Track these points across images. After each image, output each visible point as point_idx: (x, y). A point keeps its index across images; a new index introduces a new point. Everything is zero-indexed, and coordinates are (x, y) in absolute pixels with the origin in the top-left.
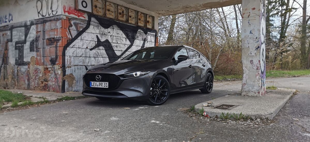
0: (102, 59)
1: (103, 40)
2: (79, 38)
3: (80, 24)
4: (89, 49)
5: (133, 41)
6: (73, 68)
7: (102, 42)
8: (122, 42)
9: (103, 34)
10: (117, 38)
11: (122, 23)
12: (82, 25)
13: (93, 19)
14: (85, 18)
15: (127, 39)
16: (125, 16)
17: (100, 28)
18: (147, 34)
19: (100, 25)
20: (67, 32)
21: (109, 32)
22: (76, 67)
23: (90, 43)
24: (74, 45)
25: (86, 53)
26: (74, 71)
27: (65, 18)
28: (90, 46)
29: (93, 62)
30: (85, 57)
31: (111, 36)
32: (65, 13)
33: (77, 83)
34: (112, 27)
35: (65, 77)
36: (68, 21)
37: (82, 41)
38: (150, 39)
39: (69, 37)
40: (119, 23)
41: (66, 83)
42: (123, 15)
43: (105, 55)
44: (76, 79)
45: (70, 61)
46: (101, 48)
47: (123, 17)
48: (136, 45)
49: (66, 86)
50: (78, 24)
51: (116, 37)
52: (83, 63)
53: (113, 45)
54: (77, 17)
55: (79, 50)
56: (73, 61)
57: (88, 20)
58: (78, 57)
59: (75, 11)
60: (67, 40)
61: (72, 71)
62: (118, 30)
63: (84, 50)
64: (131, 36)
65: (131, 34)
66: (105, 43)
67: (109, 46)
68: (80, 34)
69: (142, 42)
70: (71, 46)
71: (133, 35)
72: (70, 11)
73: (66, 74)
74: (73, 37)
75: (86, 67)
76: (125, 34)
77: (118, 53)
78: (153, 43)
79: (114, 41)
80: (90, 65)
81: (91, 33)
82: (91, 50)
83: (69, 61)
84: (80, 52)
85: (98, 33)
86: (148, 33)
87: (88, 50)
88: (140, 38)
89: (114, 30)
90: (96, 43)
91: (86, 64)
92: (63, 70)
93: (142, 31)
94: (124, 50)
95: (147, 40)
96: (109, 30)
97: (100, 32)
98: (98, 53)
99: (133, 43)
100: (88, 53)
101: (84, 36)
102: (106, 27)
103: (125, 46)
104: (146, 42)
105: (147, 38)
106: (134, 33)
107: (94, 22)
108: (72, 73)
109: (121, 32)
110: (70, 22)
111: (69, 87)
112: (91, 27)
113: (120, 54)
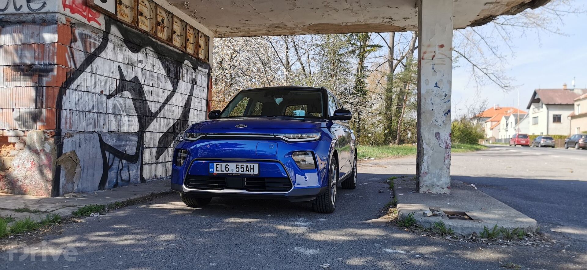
0: (127, 118)
1: (129, 77)
2: (88, 69)
3: (91, 37)
4: (105, 95)
5: (177, 83)
6: (76, 137)
7: (128, 81)
8: (160, 83)
9: (130, 65)
10: (152, 75)
11: (161, 45)
12: (93, 41)
13: (114, 29)
14: (100, 24)
15: (167, 77)
16: (165, 29)
17: (125, 50)
18: (197, 71)
19: (124, 44)
20: (66, 55)
21: (140, 62)
22: (82, 136)
23: (107, 82)
24: (78, 86)
25: (99, 103)
26: (77, 145)
27: (63, 20)
28: (108, 88)
29: (112, 125)
30: (98, 113)
31: (142, 69)
32: (65, 10)
33: (82, 173)
34: (144, 51)
35: (61, 158)
36: (70, 27)
37: (93, 77)
38: (201, 80)
39: (69, 66)
40: (157, 43)
41: (63, 173)
42: (163, 28)
43: (132, 111)
44: (81, 164)
45: (70, 122)
46: (126, 94)
47: (162, 31)
48: (180, 91)
49: (62, 180)
50: (87, 36)
51: (151, 73)
52: (95, 126)
53: (146, 89)
54: (85, 21)
55: (87, 97)
56: (76, 122)
57: (105, 30)
58: (85, 112)
59: (84, 7)
60: (67, 73)
61: (74, 146)
62: (154, 57)
63: (97, 98)
64: (174, 72)
65: (173, 69)
66: (133, 85)
67: (139, 90)
68: (90, 59)
69: (190, 86)
70: (73, 86)
71: (177, 72)
72: (74, 6)
73: (63, 152)
74: (78, 66)
75: (100, 135)
76: (164, 68)
77: (153, 108)
78: (204, 89)
79: (148, 82)
80: (106, 132)
81: (109, 59)
82: (109, 97)
83: (68, 120)
84: (89, 101)
85: (121, 60)
86: (199, 68)
87: (104, 98)
88: (186, 78)
89: (147, 57)
90: (118, 81)
91: (99, 130)
92: (58, 142)
93: (190, 64)
94: (162, 100)
95: (196, 82)
96: (140, 56)
97: (124, 59)
98: (120, 104)
99: (177, 88)
100: (104, 105)
101: (96, 65)
102: (135, 49)
103: (164, 92)
104: (195, 86)
105: (196, 79)
106: (178, 67)
107: (116, 36)
108: (74, 149)
109: (158, 63)
110: (73, 30)
111: (67, 182)
112: (110, 46)
113: (156, 110)
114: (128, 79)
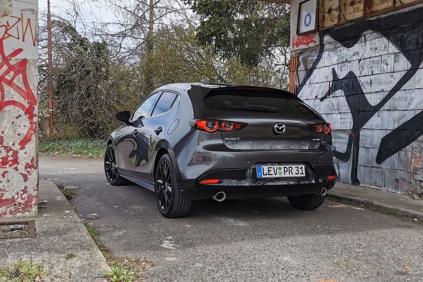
0: (339, 116)
2: (308, 82)
3: (310, 56)
4: (319, 98)
7: (341, 80)
8: (385, 67)
9: (345, 62)
10: (373, 62)
12: (312, 58)
14: (315, 42)
19: (339, 45)
20: (294, 78)
21: (357, 53)
23: (320, 87)
24: (301, 96)
25: (315, 106)
27: (294, 55)
28: (321, 92)
31: (360, 60)
32: (293, 48)
34: (364, 38)
37: (310, 87)
39: (296, 85)
40: (379, 19)
43: (344, 108)
46: (339, 92)
53: (362, 80)
57: (319, 44)
59: (304, 37)
60: (294, 90)
62: (376, 38)
63: (312, 103)
66: (346, 81)
68: (309, 74)
72: (299, 41)
74: (301, 83)
76: (395, 43)
77: (373, 100)
79: (365, 72)
81: (324, 66)
82: (322, 100)
85: (335, 62)
87: (318, 101)
89: (365, 44)
94: (389, 88)
96: (357, 47)
97: (338, 60)
98: (332, 104)
99: (420, 62)
100: (318, 107)
101: (313, 76)
102: (352, 43)
103: (393, 76)
107: (329, 43)
109: (383, 43)
110: (299, 58)
112: (325, 54)
113: (378, 101)
114: (341, 77)
